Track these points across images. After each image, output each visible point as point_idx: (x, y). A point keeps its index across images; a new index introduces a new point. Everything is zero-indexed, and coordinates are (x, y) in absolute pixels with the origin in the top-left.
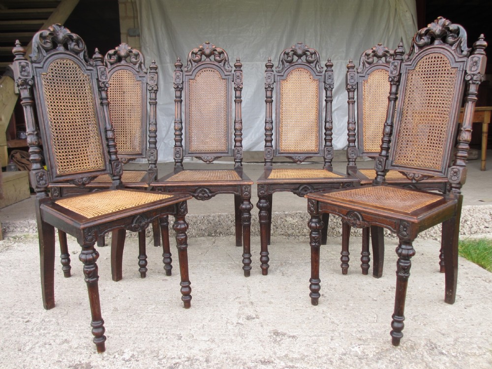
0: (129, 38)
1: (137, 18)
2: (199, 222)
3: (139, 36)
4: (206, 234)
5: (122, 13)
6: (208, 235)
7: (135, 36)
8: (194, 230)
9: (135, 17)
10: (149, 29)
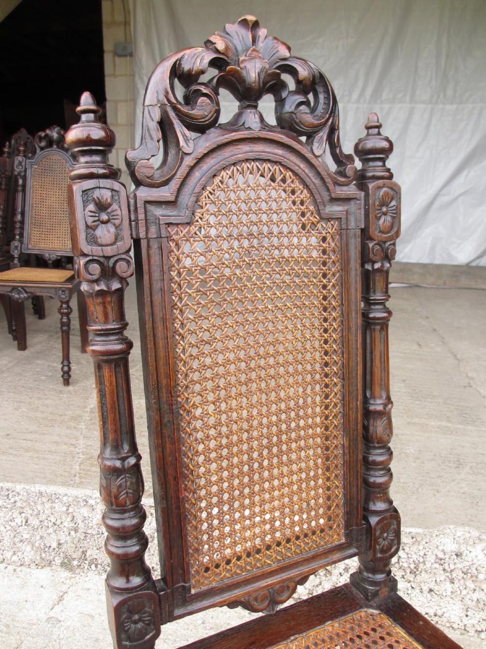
0: (117, 59)
1: (129, 25)
2: (53, 520)
3: (131, 55)
4: (58, 561)
5: (106, 17)
6: (63, 564)
7: (126, 56)
8: (29, 548)
9: (126, 23)
10: (149, 43)
